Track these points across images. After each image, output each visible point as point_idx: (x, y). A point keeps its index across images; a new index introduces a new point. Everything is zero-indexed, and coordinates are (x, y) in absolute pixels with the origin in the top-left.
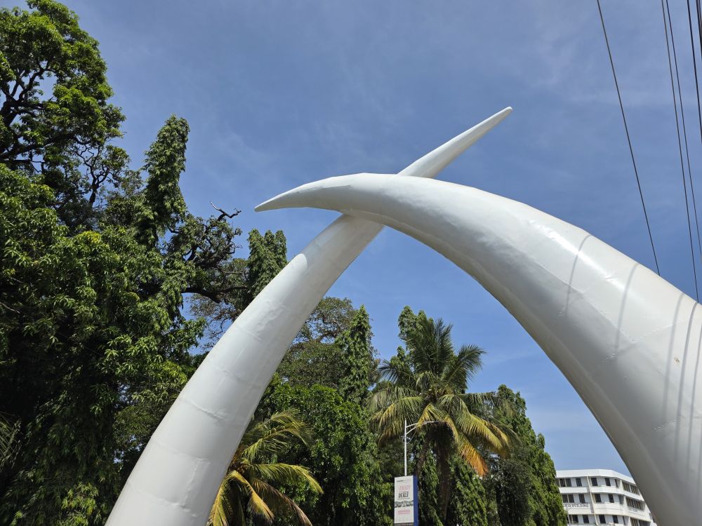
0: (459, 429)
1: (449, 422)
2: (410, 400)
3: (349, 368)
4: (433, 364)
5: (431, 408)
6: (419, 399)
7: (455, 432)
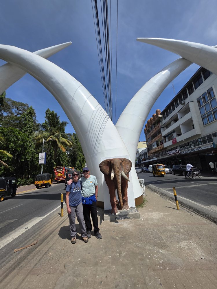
0: (59, 141)
1: (57, 140)
2: (46, 134)
3: (26, 124)
4: (54, 125)
5: (52, 136)
6: (49, 134)
7: (58, 142)
